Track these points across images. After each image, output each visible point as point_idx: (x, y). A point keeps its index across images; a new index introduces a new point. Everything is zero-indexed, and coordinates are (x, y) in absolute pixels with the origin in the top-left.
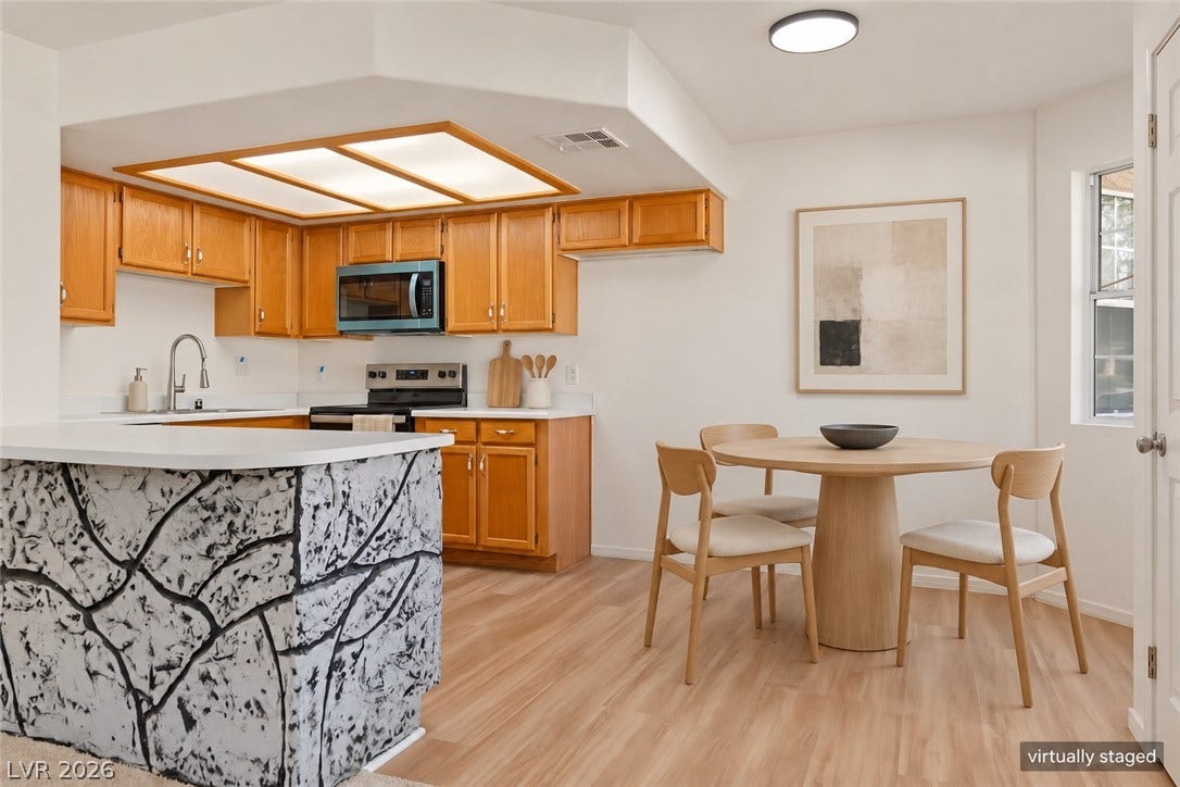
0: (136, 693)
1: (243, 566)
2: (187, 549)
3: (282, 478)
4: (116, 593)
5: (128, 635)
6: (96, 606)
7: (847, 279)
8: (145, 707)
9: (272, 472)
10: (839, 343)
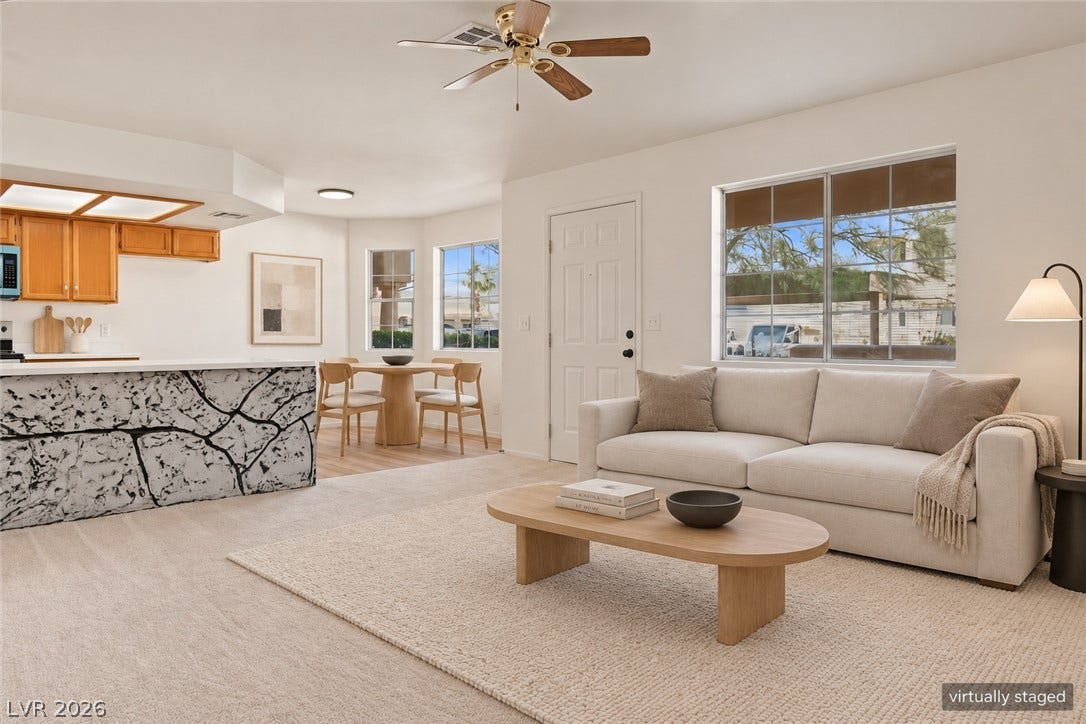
0: (236, 466)
1: (293, 403)
2: (264, 401)
3: (308, 371)
4: (223, 426)
5: (231, 442)
6: (212, 434)
7: (274, 289)
8: (241, 470)
9: (303, 368)
10: (272, 320)
